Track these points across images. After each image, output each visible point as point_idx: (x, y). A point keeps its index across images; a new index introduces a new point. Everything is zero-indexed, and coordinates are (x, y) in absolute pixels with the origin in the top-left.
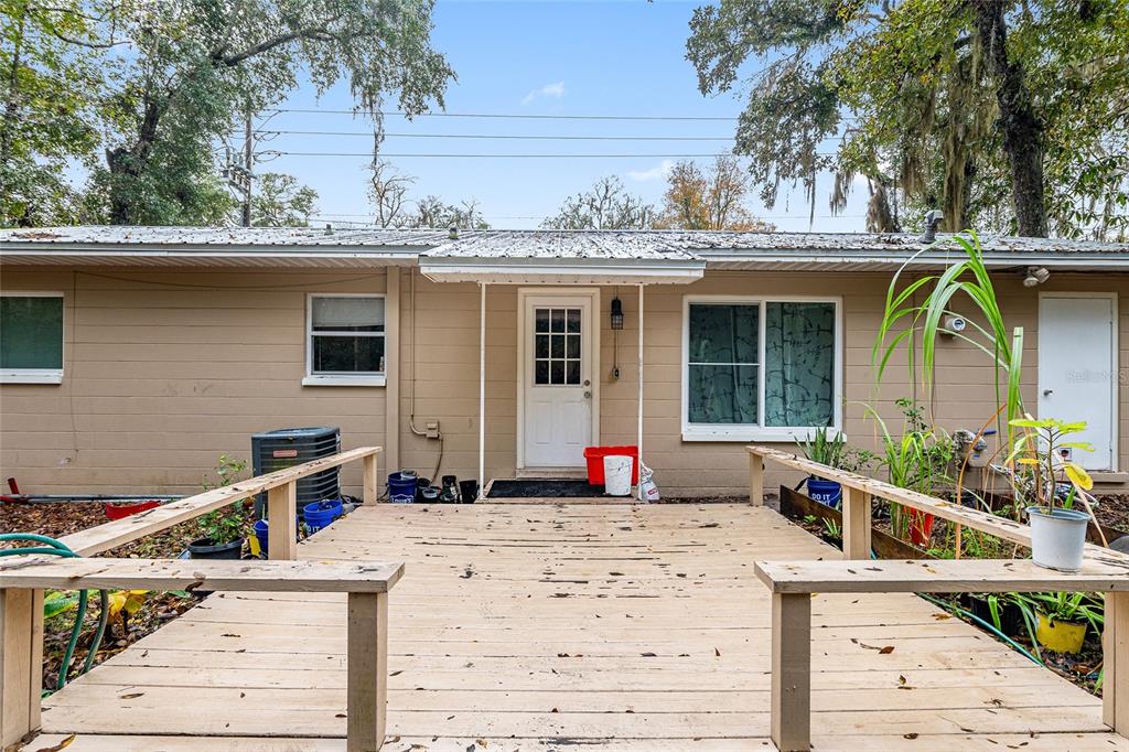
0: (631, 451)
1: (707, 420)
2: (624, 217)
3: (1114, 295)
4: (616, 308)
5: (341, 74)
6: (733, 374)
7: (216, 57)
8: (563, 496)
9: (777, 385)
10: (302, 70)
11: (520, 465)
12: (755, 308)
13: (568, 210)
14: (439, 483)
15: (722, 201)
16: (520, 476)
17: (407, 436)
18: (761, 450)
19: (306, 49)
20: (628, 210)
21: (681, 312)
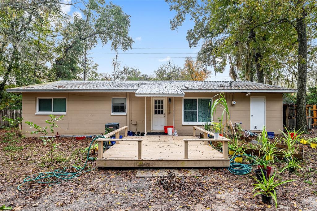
0: (172, 127)
1: (187, 121)
2: (174, 70)
3: (265, 97)
4: (170, 100)
5: (108, 41)
6: (192, 112)
7: (80, 38)
8: (160, 135)
9: (201, 114)
10: (99, 40)
11: (152, 130)
12: (196, 100)
13: (160, 68)
14: (137, 133)
15: (198, 66)
16: (152, 132)
17: (131, 124)
18: (195, 127)
19: (100, 36)
20: (175, 68)
21: (182, 101)
